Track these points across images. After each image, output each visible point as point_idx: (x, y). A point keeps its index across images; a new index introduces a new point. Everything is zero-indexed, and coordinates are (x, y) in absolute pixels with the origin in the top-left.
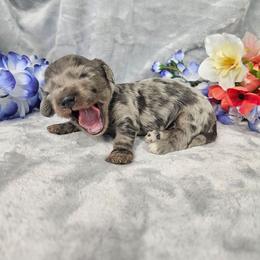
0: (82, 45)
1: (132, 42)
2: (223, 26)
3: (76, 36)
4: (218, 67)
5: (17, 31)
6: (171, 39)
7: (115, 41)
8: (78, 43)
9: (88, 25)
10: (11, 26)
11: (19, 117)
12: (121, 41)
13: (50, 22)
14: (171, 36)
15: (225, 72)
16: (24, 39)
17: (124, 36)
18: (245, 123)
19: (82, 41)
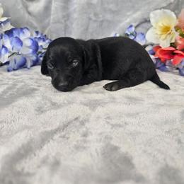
0: (68, 23)
1: (101, 19)
2: (164, 5)
3: (64, 17)
4: (159, 33)
5: (27, 15)
6: (128, 16)
7: (90, 19)
8: (65, 21)
9: (72, 9)
10: (23, 12)
11: (26, 67)
12: (94, 18)
13: (47, 8)
14: (128, 13)
15: (164, 36)
16: (31, 21)
17: (96, 15)
18: (178, 71)
19: (68, 19)
